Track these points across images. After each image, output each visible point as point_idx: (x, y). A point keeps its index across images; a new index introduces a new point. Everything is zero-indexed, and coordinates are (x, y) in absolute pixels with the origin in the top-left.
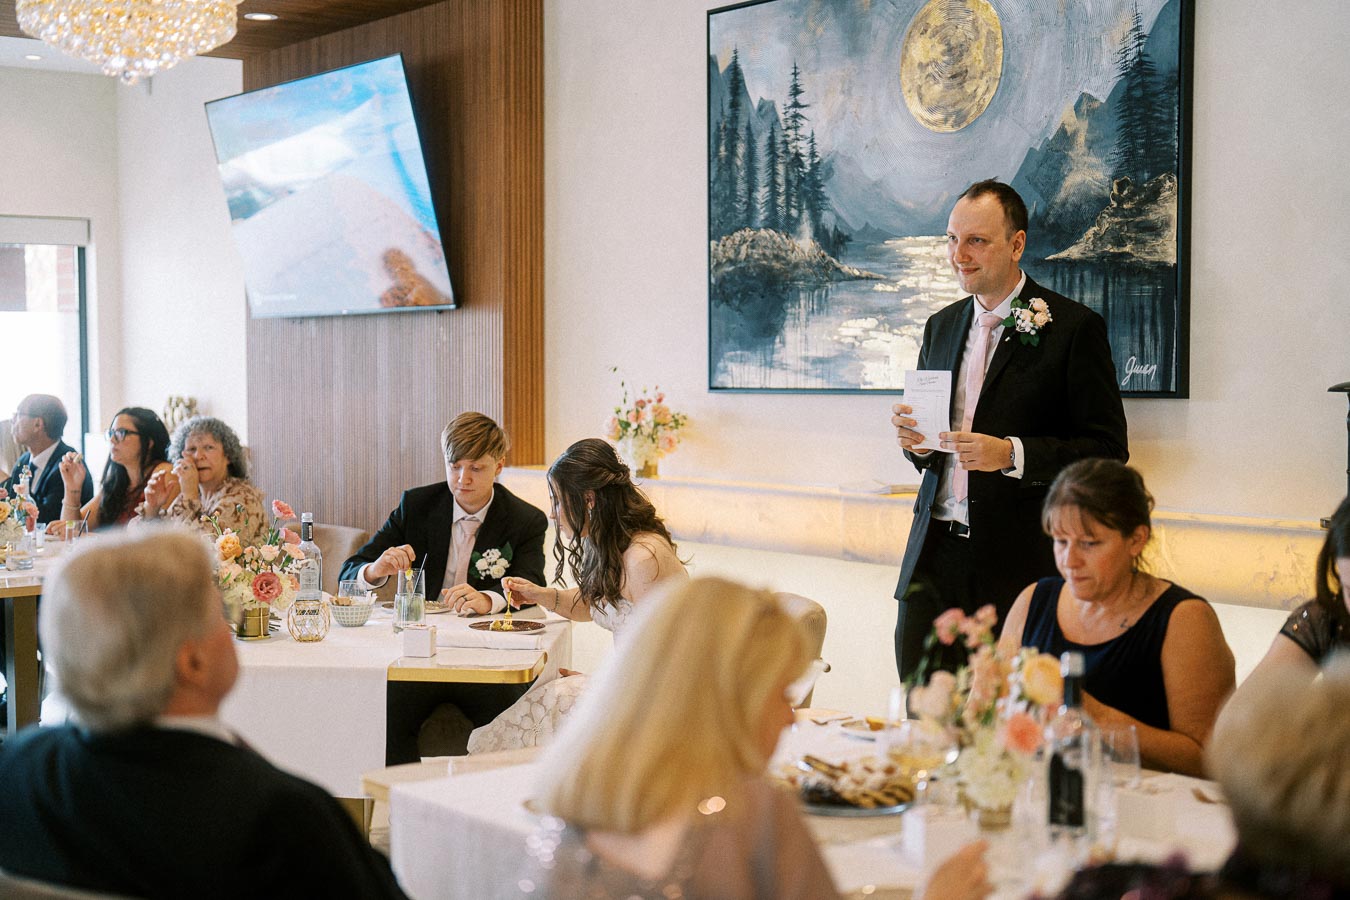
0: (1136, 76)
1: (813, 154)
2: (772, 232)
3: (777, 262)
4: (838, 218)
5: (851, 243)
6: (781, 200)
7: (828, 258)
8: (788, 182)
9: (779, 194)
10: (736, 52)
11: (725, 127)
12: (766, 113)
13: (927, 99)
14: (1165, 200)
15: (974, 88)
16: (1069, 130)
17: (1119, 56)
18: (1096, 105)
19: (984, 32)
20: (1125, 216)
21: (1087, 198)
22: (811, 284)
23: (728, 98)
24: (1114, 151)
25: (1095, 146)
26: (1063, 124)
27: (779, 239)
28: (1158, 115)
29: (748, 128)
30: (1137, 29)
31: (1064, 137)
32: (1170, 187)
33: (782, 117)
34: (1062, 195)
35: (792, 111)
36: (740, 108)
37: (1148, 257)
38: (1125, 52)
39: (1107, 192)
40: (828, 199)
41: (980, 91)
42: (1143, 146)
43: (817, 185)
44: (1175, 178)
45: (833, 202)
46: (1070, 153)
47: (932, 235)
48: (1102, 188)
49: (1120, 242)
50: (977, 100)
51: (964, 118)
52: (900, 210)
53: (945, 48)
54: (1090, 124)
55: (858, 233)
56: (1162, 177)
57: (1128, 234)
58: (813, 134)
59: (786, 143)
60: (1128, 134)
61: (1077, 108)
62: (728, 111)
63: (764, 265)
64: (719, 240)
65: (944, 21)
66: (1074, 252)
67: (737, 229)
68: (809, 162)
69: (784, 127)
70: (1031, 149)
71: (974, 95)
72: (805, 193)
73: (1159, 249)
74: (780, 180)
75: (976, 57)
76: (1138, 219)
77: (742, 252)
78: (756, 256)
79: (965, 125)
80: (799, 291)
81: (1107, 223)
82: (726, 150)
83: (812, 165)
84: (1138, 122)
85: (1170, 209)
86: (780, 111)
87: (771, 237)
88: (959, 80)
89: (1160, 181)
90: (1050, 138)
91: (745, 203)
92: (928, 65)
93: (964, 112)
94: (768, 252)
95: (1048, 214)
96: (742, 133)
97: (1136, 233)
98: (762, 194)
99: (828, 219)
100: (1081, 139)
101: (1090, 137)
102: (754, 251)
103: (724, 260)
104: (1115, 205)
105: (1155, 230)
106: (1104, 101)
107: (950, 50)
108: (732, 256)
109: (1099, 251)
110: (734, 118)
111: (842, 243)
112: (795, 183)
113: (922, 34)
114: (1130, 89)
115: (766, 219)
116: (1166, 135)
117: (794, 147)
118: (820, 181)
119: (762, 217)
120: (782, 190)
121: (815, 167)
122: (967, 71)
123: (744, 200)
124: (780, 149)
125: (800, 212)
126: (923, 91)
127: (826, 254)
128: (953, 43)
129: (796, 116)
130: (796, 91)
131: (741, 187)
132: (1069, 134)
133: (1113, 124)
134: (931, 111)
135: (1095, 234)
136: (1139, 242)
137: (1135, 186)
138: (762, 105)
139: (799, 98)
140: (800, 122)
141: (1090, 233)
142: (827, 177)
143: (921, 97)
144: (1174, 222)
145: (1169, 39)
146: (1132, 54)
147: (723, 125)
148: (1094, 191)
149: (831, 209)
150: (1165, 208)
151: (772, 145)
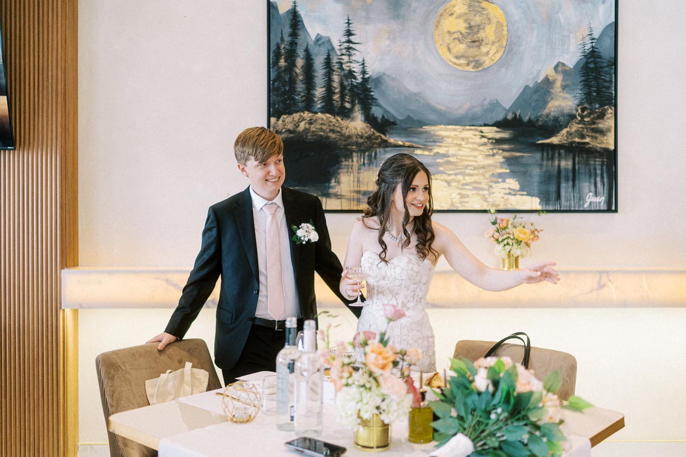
0: (590, 58)
1: (364, 72)
2: (328, 115)
3: (333, 134)
4: (386, 111)
5: (396, 126)
6: (336, 97)
7: (377, 134)
8: (343, 87)
9: (334, 93)
10: (295, 3)
11: (284, 48)
12: (323, 43)
13: (454, 51)
14: (608, 118)
15: (488, 50)
16: (551, 79)
17: (581, 46)
18: (567, 69)
19: (494, 21)
20: (584, 124)
21: (563, 115)
22: (362, 148)
23: (287, 30)
24: (579, 93)
25: (567, 89)
26: (547, 76)
27: (334, 120)
28: (603, 77)
29: (307, 50)
30: (590, 35)
31: (548, 83)
32: (611, 111)
33: (337, 47)
34: (546, 111)
35: (346, 45)
36: (299, 37)
37: (599, 145)
38: (584, 45)
39: (574, 112)
40: (376, 99)
41: (492, 52)
42: (595, 91)
43: (369, 90)
44: (613, 108)
45: (381, 101)
46: (552, 90)
47: (458, 125)
48: (571, 110)
49: (583, 137)
50: (490, 55)
51: (481, 65)
52: (434, 110)
53: (468, 26)
54: (563, 78)
55: (401, 121)
56: (606, 107)
57: (587, 134)
58: (364, 61)
59: (341, 64)
60: (586, 84)
61: (556, 68)
62: (287, 38)
63: (321, 136)
64: (278, 118)
65: (466, 11)
66: (554, 140)
67: (296, 112)
68: (361, 76)
69: (339, 53)
70: (527, 86)
71: (487, 53)
72: (358, 94)
73: (604, 141)
74: (336, 84)
75: (489, 33)
76: (593, 126)
77: (301, 126)
78: (314, 129)
79: (480, 69)
80: (352, 151)
81: (574, 127)
82: (286, 61)
83: (363, 78)
84: (592, 80)
85: (611, 123)
86: (336, 44)
87: (328, 118)
88: (477, 44)
89: (605, 109)
90: (539, 81)
91: (303, 96)
92: (454, 33)
93: (481, 61)
94: (324, 127)
95: (538, 120)
96: (301, 52)
97: (592, 133)
98: (319, 92)
99: (376, 112)
100: (558, 84)
101: (564, 84)
102: (312, 126)
103: (284, 130)
104: (579, 118)
105: (602, 132)
106: (572, 67)
107: (470, 27)
108: (291, 128)
109: (570, 140)
110: (293, 44)
111: (388, 125)
112: (349, 88)
113: (450, 15)
114: (587, 63)
115: (323, 107)
116: (608, 88)
117: (348, 67)
118: (370, 88)
119: (319, 106)
120: (337, 91)
121: (365, 80)
122: (482, 40)
123: (302, 94)
124: (336, 67)
125: (353, 105)
126: (451, 46)
127: (375, 132)
128: (473, 23)
129: (349, 48)
130: (349, 33)
131: (300, 87)
132: (551, 81)
133: (578, 79)
134: (457, 58)
135: (568, 132)
136: (592, 137)
137: (591, 110)
138: (318, 39)
139: (352, 38)
140: (353, 52)
141: (564, 131)
142: (376, 87)
143: (449, 49)
144: (613, 130)
145: (609, 42)
146: (588, 46)
147: (282, 46)
148: (567, 111)
149: (379, 105)
150: (608, 122)
151: (328, 63)
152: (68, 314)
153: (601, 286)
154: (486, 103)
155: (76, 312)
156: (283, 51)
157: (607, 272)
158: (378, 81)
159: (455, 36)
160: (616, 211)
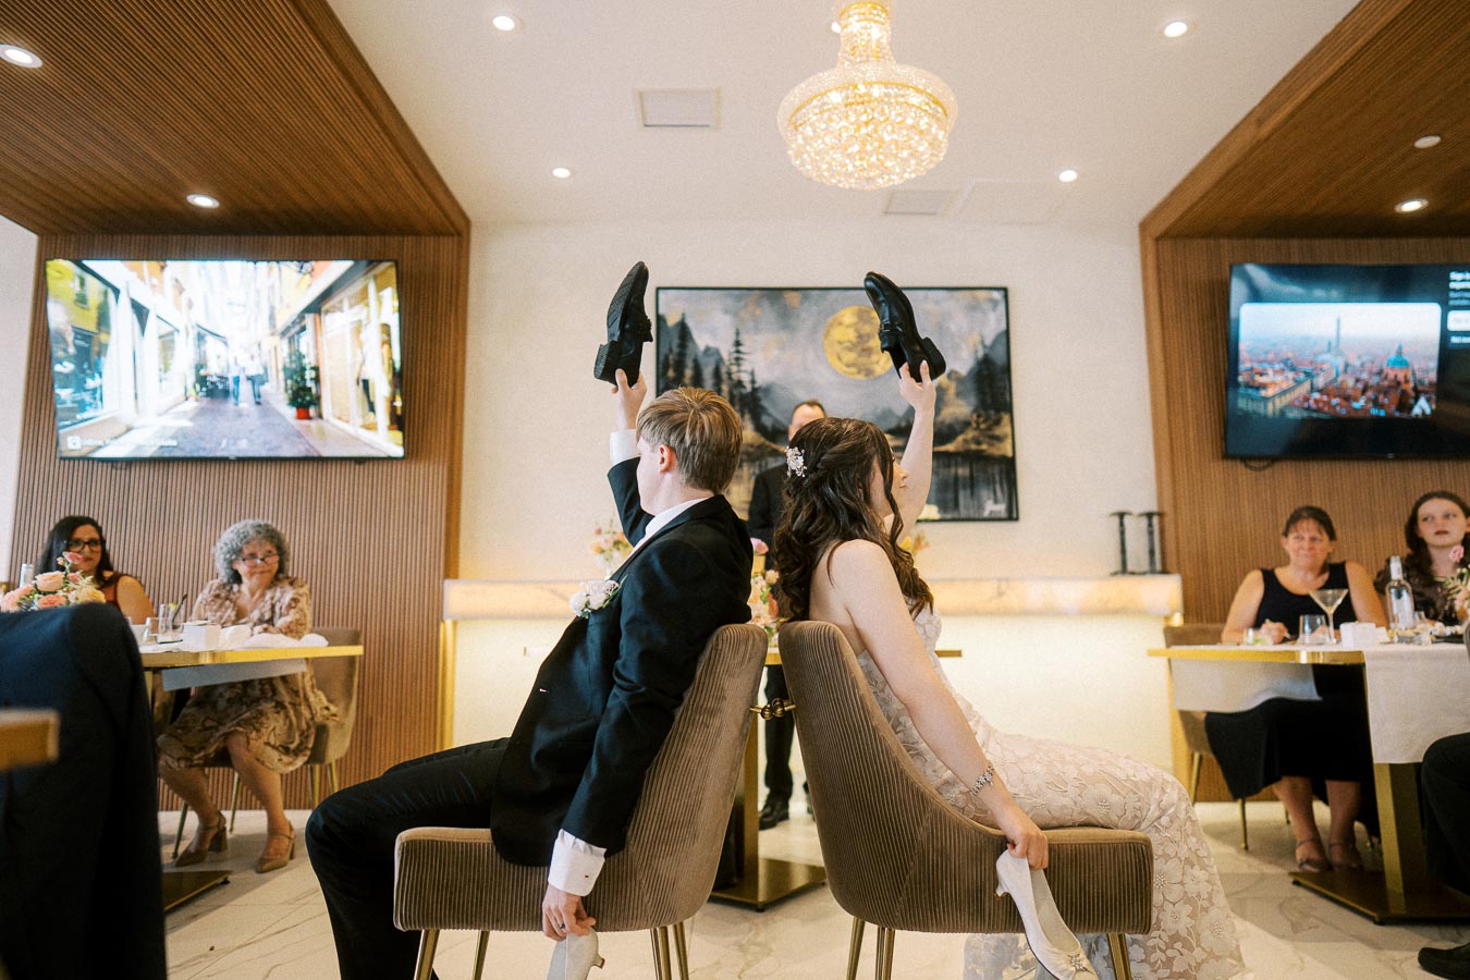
0: (983, 365)
1: (753, 382)
4: (776, 421)
7: (767, 443)
10: (683, 315)
11: (673, 358)
12: (712, 355)
13: (845, 360)
14: (1005, 425)
16: (944, 386)
17: (973, 354)
18: (960, 376)
20: (980, 431)
21: (957, 421)
22: (753, 457)
23: (676, 342)
24: (973, 400)
25: (961, 396)
28: (997, 384)
29: (695, 361)
30: (983, 342)
32: (1006, 418)
33: (725, 357)
35: (735, 355)
36: (687, 349)
37: (996, 453)
38: (976, 353)
39: (969, 418)
40: (766, 409)
41: (882, 361)
42: (989, 398)
43: (759, 400)
44: (1009, 414)
45: (771, 410)
46: (945, 398)
48: (966, 417)
49: (978, 443)
50: (881, 364)
51: (872, 373)
53: (857, 335)
54: (956, 385)
56: (1002, 414)
57: (984, 441)
58: (752, 371)
59: (729, 374)
60: (980, 391)
62: (676, 350)
65: (855, 321)
68: (751, 386)
69: (728, 364)
71: (877, 362)
72: (748, 404)
73: (1002, 448)
76: (990, 433)
79: (871, 377)
81: (970, 434)
82: (675, 371)
83: (752, 388)
84: (984, 386)
85: (1008, 430)
86: (725, 355)
88: (867, 353)
89: (1001, 416)
92: (844, 342)
93: (872, 370)
96: (689, 363)
97: (988, 440)
99: (767, 421)
100: (951, 391)
101: (958, 391)
104: (974, 425)
105: (999, 439)
106: (964, 374)
107: (860, 336)
109: (966, 448)
110: (682, 355)
112: (738, 397)
113: (839, 325)
114: (980, 370)
116: (1002, 395)
117: (737, 377)
118: (760, 397)
121: (755, 390)
122: (872, 349)
124: (725, 377)
126: (841, 355)
127: (766, 440)
128: (862, 332)
129: (738, 359)
130: (738, 344)
133: (970, 385)
134: (848, 366)
135: (963, 439)
136: (990, 445)
137: (986, 416)
138: (708, 349)
139: (741, 348)
140: (741, 362)
141: (960, 438)
142: (766, 396)
143: (839, 358)
144: (1010, 437)
145: (1001, 350)
146: (981, 354)
147: (671, 357)
148: (961, 418)
149: (769, 415)
150: (1004, 429)
151: (717, 374)
152: (447, 626)
153: (1000, 594)
154: (879, 411)
155: (455, 623)
156: (671, 362)
157: (1007, 580)
158: (767, 390)
159: (848, 344)
160: (1017, 519)
